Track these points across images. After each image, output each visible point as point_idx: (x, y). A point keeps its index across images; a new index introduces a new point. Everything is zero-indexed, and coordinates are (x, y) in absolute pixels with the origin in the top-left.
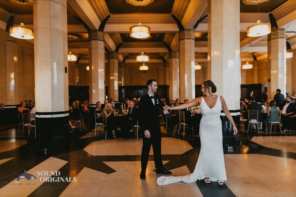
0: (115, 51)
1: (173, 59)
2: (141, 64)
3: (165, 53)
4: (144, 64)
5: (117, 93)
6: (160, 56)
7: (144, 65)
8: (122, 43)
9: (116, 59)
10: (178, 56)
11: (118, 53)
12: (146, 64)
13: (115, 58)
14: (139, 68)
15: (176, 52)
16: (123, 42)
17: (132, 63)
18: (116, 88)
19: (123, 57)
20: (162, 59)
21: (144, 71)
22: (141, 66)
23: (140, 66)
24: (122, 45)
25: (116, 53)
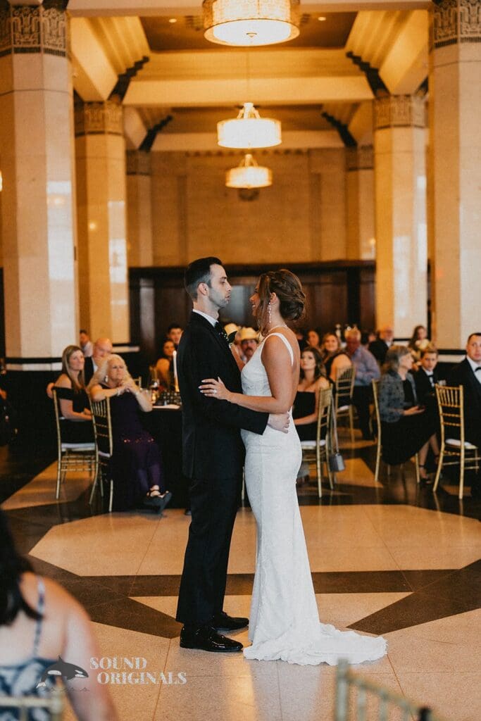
0: (110, 98)
1: (397, 133)
2: (234, 158)
3: (355, 106)
4: (249, 157)
5: (120, 302)
6: (325, 115)
7: (252, 164)
8: (146, 59)
9: (116, 134)
10: (419, 118)
11: (124, 107)
12: (262, 157)
13: (110, 133)
14: (223, 180)
15: (408, 96)
16: (147, 52)
17: (187, 154)
18: (119, 275)
19: (145, 123)
20: (336, 133)
21: (249, 195)
22: (236, 166)
23: (228, 169)
24: (145, 66)
25: (114, 106)
